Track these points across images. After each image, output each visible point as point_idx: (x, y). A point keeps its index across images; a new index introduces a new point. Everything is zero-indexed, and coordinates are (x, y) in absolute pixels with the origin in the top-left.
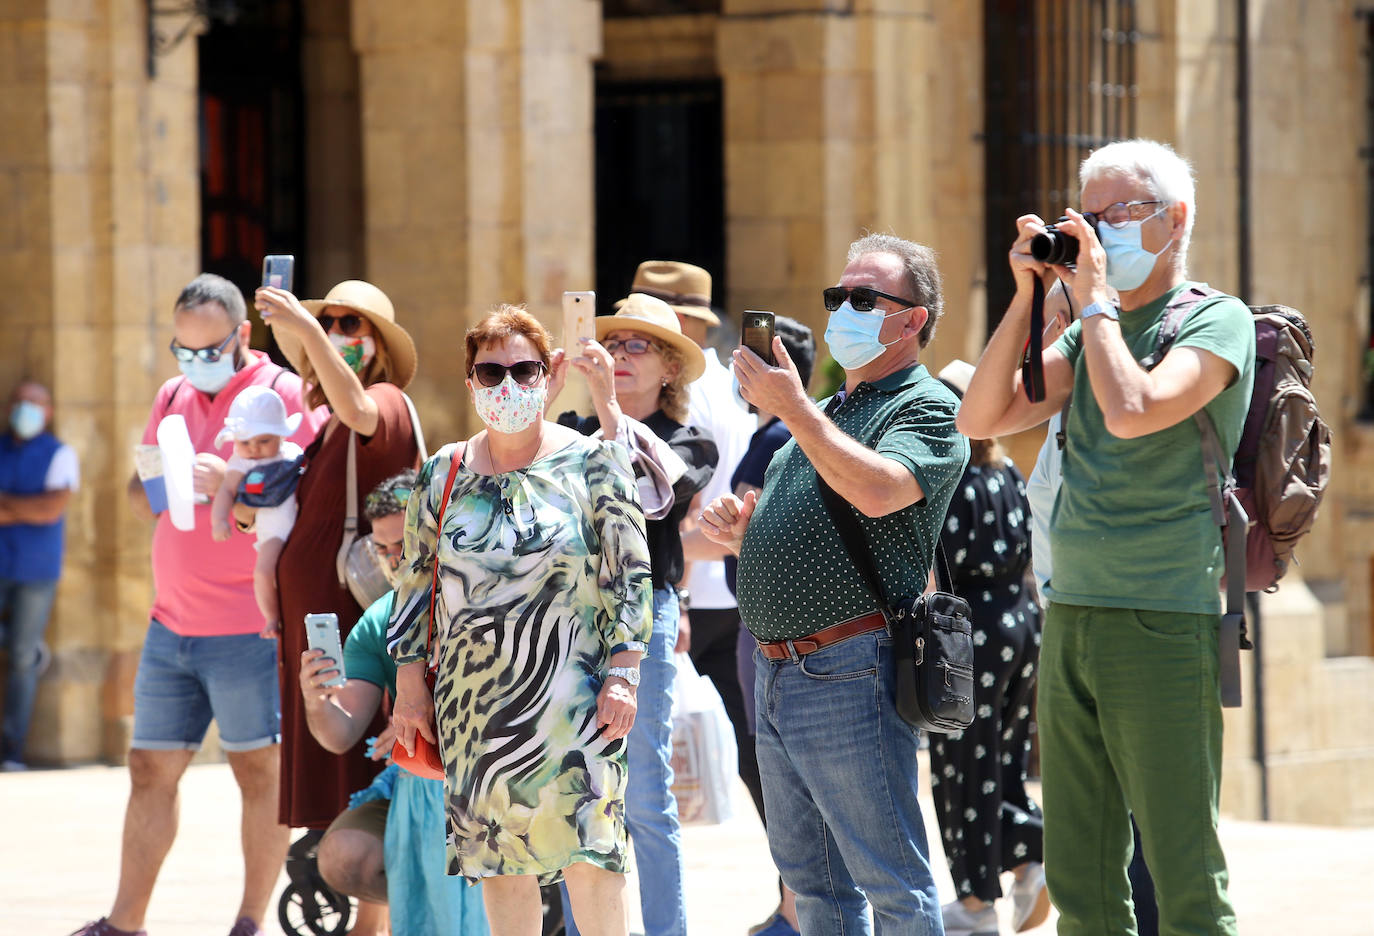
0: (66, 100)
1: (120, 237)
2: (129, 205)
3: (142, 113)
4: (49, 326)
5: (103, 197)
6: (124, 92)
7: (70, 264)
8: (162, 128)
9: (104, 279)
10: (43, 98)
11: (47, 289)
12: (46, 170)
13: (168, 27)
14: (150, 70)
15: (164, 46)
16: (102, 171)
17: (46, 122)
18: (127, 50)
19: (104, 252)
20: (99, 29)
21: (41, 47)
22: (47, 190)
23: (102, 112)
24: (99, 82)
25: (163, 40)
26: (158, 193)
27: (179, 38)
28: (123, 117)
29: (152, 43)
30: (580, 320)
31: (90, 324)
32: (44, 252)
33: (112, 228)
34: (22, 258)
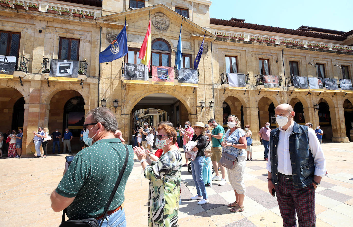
0: (310, 114)
2: (314, 118)
3: (315, 114)
12: (309, 117)
13: (316, 110)
14: (315, 112)
16: (312, 117)
18: (313, 112)
20: (312, 111)
23: (312, 115)
24: (312, 113)
28: (313, 115)
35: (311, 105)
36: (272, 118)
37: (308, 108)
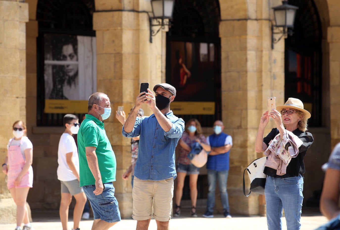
0: (251, 55)
1: (264, 88)
2: (266, 80)
3: (270, 58)
4: (246, 109)
5: (260, 78)
6: (265, 53)
7: (252, 94)
8: (275, 61)
9: (260, 98)
10: (246, 54)
11: (246, 100)
12: (246, 72)
13: (277, 37)
14: (272, 47)
15: (275, 42)
16: (260, 72)
17: (246, 60)
18: (267, 42)
19: (260, 91)
20: (260, 37)
21: (246, 42)
22: (246, 76)
23: (260, 58)
24: (259, 50)
25: (275, 40)
26: (274, 77)
27: (279, 39)
28: (265, 58)
29: (273, 40)
30: (272, 104)
31: (256, 109)
32: (245, 91)
33: (262, 85)
34: (240, 93)
35: (259, 9)
36: (49, 62)
37: (246, 19)
